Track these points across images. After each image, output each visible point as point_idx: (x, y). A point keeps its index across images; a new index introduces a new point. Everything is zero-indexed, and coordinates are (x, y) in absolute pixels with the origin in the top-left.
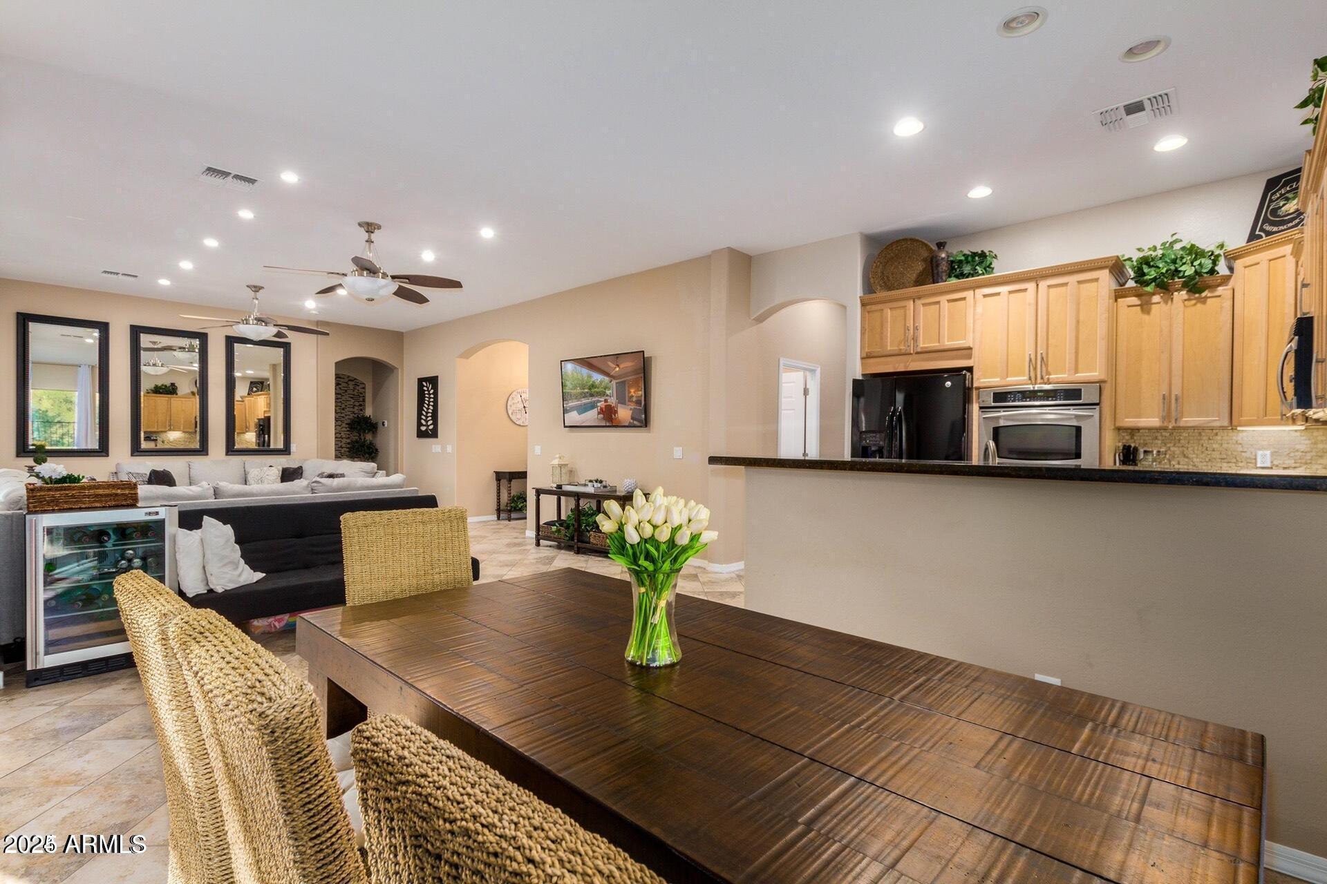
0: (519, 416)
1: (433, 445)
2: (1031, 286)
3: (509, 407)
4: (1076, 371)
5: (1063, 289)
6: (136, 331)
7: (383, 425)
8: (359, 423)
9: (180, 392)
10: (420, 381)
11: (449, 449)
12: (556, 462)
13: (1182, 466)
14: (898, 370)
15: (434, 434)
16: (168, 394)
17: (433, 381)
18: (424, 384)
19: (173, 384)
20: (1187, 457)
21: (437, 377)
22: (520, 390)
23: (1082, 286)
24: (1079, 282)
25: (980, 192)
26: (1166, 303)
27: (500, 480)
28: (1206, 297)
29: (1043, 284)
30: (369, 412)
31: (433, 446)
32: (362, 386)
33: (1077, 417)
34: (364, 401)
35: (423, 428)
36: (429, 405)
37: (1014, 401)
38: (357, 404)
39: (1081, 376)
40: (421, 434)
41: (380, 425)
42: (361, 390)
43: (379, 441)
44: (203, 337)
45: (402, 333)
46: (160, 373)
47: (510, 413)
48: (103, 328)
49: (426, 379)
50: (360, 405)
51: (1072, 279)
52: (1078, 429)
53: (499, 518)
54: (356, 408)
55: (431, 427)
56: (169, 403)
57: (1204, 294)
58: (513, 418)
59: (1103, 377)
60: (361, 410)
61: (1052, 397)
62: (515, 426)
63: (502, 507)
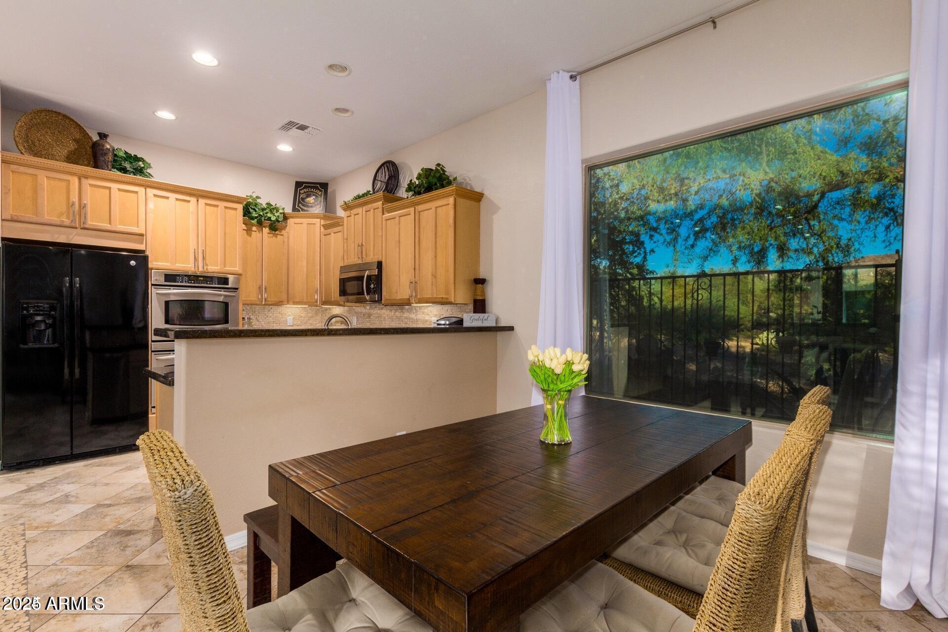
2: (193, 200)
4: (225, 267)
5: (215, 208)
13: (256, 325)
14: (58, 241)
20: (258, 321)
23: (227, 210)
24: (226, 208)
25: (165, 115)
26: (259, 232)
28: (277, 234)
29: (202, 201)
33: (226, 296)
37: (182, 282)
39: (228, 269)
51: (222, 204)
52: (226, 305)
57: (277, 232)
59: (240, 272)
61: (210, 282)
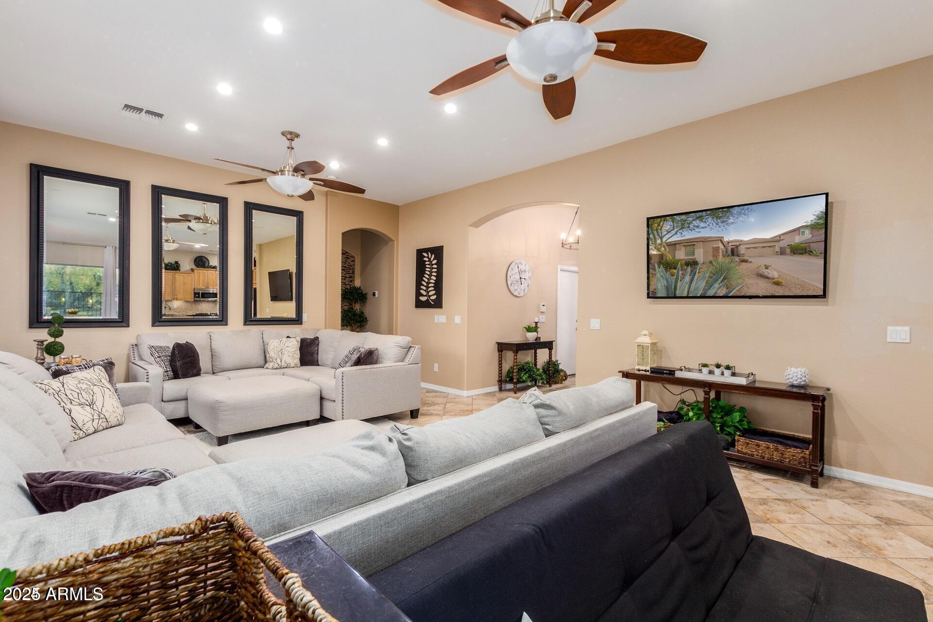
0: (516, 288)
1: (438, 317)
3: (508, 278)
6: (158, 192)
7: (374, 294)
8: (351, 293)
9: (182, 269)
10: (420, 253)
11: (457, 320)
12: (646, 340)
15: (438, 304)
16: (173, 270)
17: (438, 252)
18: (425, 254)
19: (176, 262)
21: (442, 246)
22: (517, 262)
27: (502, 351)
30: (357, 283)
31: (436, 317)
32: (352, 259)
34: (353, 273)
35: (423, 299)
36: (430, 275)
38: (348, 275)
40: (419, 304)
41: (370, 296)
42: (352, 263)
43: (368, 311)
44: (223, 202)
45: (397, 207)
46: (171, 249)
47: (509, 284)
48: (124, 187)
49: (426, 250)
50: (351, 277)
53: (501, 390)
54: (347, 279)
55: (434, 297)
56: (174, 278)
58: (511, 288)
60: (351, 281)
62: (513, 298)
63: (503, 378)
